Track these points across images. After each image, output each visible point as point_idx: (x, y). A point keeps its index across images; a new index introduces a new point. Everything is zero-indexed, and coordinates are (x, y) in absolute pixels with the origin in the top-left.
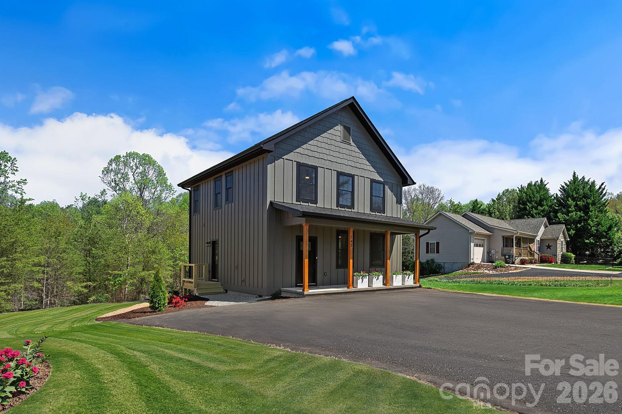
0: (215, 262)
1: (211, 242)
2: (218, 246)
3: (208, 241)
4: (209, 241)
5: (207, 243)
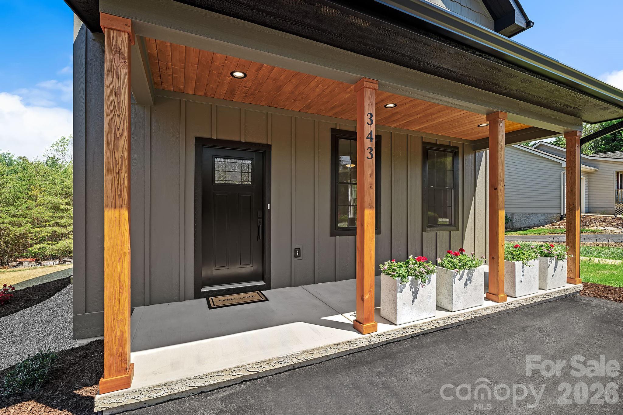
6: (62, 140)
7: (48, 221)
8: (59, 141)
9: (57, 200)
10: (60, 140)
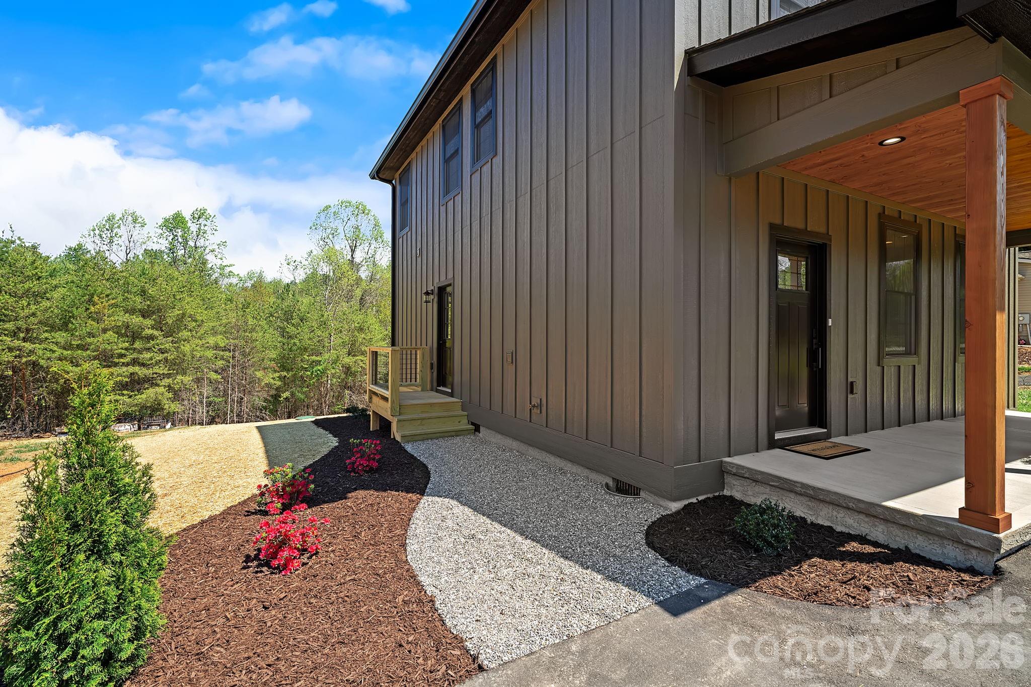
0: (445, 342)
1: (436, 291)
2: (453, 303)
3: (429, 289)
4: (431, 288)
5: (427, 293)
6: (109, 219)
7: (121, 356)
8: (104, 220)
9: (136, 320)
10: (106, 218)
